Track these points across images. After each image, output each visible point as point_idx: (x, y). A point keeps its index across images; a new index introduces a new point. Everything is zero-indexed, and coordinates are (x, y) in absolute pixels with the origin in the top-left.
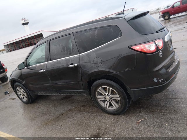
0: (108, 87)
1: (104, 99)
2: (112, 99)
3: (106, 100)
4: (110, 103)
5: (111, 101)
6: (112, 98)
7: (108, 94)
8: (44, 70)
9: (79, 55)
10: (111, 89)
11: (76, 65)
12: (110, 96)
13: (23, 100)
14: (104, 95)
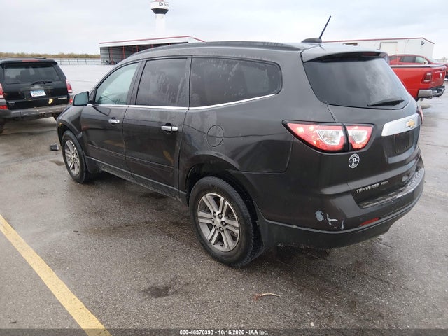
0: (222, 199)
1: (211, 222)
2: (225, 228)
3: (214, 224)
4: (220, 235)
5: (223, 231)
6: (226, 224)
7: (221, 214)
8: (118, 121)
9: (187, 108)
10: (227, 203)
11: (175, 128)
12: (223, 219)
13: (72, 171)
14: (212, 212)
